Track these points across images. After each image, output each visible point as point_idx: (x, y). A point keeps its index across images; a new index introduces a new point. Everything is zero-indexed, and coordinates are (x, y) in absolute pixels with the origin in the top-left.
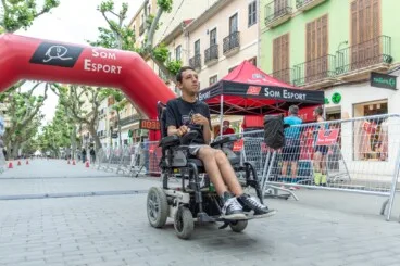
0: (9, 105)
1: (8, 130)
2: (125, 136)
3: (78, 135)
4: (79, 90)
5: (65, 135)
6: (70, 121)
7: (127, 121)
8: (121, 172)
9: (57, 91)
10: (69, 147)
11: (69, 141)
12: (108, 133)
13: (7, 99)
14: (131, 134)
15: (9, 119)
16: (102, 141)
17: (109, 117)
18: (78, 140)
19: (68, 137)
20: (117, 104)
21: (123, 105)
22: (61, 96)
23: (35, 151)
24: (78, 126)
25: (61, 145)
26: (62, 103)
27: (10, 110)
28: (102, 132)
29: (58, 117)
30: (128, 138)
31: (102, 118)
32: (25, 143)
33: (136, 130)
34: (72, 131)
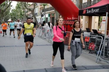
3: (27, 14)
5: (21, 14)
7: (48, 9)
11: (22, 17)
12: (39, 14)
14: (49, 15)
16: (37, 17)
17: (40, 7)
19: (22, 15)
23: (8, 19)
28: (37, 13)
29: (18, 7)
30: (48, 17)
31: (36, 7)
32: (5, 17)
33: (51, 14)
34: (24, 13)
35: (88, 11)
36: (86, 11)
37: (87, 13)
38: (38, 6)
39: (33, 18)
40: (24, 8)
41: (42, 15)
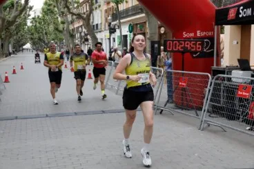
2: (125, 30)
5: (57, 29)
7: (127, 13)
11: (61, 35)
12: (104, 26)
14: (132, 29)
16: (99, 36)
17: (104, 7)
18: (72, 36)
19: (60, 32)
23: (24, 44)
25: (53, 40)
28: (97, 25)
29: (48, 10)
30: (128, 34)
31: (96, 8)
32: (15, 37)
33: (137, 24)
34: (65, 25)
35: (242, 10)
36: (238, 10)
37: (240, 16)
38: (100, 6)
39: (89, 37)
40: (63, 13)
41: (113, 29)
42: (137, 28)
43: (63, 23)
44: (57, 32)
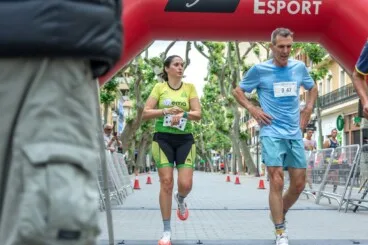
0: (130, 80)
1: (130, 122)
2: (329, 126)
3: (243, 128)
4: (244, 46)
5: (220, 128)
6: (229, 103)
7: (334, 98)
8: (324, 201)
9: (206, 50)
10: (227, 150)
11: (227, 139)
13: (127, 71)
14: (342, 123)
15: (131, 103)
18: (243, 137)
19: (226, 132)
20: (312, 68)
21: (324, 69)
22: (213, 59)
24: (242, 111)
25: (214, 148)
26: (214, 71)
27: (132, 89)
29: (208, 97)
33: (350, 116)
34: (233, 121)
40: (230, 101)
41: (310, 126)
42: (350, 122)
43: (230, 117)
44: (220, 133)
